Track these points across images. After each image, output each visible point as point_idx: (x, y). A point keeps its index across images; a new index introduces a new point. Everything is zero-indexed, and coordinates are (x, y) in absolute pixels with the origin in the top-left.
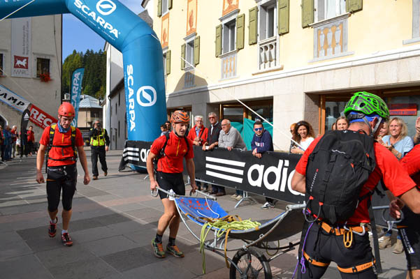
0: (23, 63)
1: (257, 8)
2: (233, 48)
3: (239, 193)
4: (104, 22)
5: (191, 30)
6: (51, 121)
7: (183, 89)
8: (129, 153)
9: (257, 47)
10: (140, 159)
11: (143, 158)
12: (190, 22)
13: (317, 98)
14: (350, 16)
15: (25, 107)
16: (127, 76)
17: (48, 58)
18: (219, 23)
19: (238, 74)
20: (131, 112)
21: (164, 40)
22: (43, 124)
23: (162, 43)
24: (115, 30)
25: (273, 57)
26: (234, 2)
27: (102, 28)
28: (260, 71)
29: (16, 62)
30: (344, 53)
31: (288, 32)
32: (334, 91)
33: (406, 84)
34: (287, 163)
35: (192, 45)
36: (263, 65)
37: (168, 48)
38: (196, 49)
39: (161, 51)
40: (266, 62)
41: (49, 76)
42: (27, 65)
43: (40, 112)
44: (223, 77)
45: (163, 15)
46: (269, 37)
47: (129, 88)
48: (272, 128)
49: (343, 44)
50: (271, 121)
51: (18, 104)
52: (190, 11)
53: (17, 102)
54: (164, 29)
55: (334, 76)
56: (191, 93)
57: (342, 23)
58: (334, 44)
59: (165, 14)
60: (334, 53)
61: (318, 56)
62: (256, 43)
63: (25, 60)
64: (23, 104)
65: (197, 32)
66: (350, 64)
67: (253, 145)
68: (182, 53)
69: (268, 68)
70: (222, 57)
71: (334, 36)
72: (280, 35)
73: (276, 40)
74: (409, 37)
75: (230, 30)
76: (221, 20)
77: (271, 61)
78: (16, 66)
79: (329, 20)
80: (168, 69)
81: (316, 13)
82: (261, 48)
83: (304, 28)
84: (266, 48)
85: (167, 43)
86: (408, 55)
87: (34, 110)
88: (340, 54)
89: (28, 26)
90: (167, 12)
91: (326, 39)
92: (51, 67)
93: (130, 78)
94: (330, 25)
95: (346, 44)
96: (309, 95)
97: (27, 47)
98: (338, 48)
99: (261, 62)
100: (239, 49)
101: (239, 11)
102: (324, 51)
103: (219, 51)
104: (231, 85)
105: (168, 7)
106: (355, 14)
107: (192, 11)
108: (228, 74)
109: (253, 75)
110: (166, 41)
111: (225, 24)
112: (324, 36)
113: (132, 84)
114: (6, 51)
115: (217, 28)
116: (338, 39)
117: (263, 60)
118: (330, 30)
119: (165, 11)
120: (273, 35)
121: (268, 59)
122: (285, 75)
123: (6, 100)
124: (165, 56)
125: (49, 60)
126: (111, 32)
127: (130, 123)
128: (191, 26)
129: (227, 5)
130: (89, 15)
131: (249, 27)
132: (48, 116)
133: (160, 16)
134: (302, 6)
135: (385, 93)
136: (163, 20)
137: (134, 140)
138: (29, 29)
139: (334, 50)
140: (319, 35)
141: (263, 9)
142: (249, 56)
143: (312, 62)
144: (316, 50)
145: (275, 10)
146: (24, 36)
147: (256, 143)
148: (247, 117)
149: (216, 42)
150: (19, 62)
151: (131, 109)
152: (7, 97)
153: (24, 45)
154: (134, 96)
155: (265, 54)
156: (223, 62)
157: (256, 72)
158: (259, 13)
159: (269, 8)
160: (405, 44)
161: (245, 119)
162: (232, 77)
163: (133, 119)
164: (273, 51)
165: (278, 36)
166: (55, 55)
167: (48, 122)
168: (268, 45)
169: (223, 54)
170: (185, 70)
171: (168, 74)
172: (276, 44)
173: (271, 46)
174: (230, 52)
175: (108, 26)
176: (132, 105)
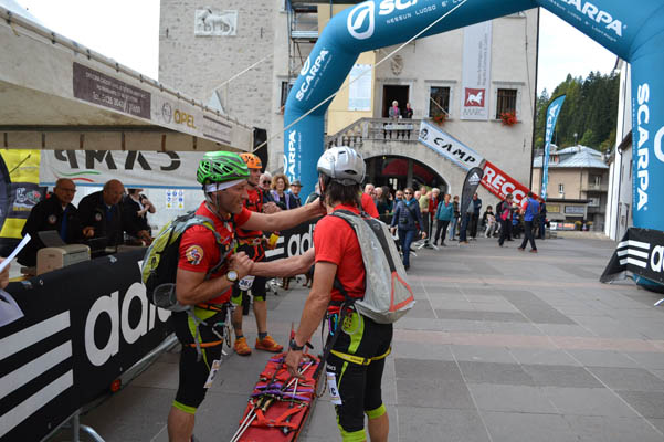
0: (478, 98)
6: (513, 187)
8: (630, 252)
10: (649, 264)
11: (656, 263)
15: (476, 164)
16: (637, 106)
17: (514, 87)
20: (641, 174)
22: (500, 191)
24: (616, 22)
27: (592, 22)
29: (467, 97)
41: (514, 116)
42: (482, 101)
43: (498, 172)
47: (640, 129)
51: (466, 160)
53: (465, 157)
63: (480, 93)
64: (474, 160)
78: (467, 104)
87: (488, 169)
89: (486, 42)
92: (518, 101)
93: (644, 108)
97: (484, 75)
113: (646, 121)
114: (455, 82)
123: (449, 155)
125: (515, 91)
126: (608, 27)
127: (637, 195)
130: (570, 2)
132: (509, 179)
137: (642, 227)
138: (489, 47)
146: (481, 57)
150: (472, 98)
151: (641, 169)
152: (452, 150)
153: (479, 71)
154: (649, 144)
163: (644, 186)
166: (526, 82)
167: (509, 189)
175: (603, 16)
176: (644, 160)
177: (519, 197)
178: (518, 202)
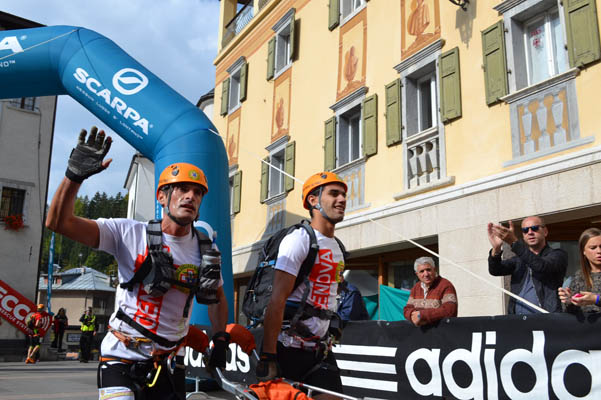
1: (399, 81)
4: (124, 106)
5: (279, 132)
6: (16, 301)
9: (402, 149)
12: (278, 119)
14: (578, 74)
17: (22, 187)
18: (331, 114)
19: (367, 201)
21: (231, 154)
24: (144, 120)
25: (434, 163)
26: (357, 77)
27: (121, 117)
28: (410, 191)
30: (573, 142)
31: (460, 117)
34: (491, 337)
35: (281, 156)
36: (415, 179)
37: (237, 167)
38: (288, 165)
40: (420, 173)
41: (21, 219)
45: (230, 112)
46: (424, 129)
49: (570, 126)
52: (278, 101)
54: (230, 135)
55: (558, 186)
57: (564, 88)
58: (552, 128)
59: (234, 110)
60: (552, 144)
61: (522, 152)
62: (399, 142)
65: (290, 134)
66: (588, 159)
68: (263, 175)
69: (424, 185)
71: (550, 113)
72: (445, 123)
73: (437, 133)
75: (350, 127)
76: (334, 108)
77: (429, 170)
79: (538, 86)
80: (237, 200)
81: (512, 78)
82: (411, 152)
83: (490, 105)
84: (420, 149)
85: (237, 158)
88: (566, 144)
90: (238, 106)
91: (535, 120)
92: (26, 204)
94: (541, 95)
95: (576, 126)
98: (561, 135)
99: (411, 176)
100: (369, 156)
101: (366, 90)
102: (532, 142)
103: (331, 163)
104: (354, 222)
105: (239, 99)
106: (589, 69)
107: (282, 101)
108: (350, 202)
109: (397, 199)
110: (235, 155)
111: (341, 116)
112: (530, 115)
115: (326, 124)
116: (558, 119)
117: (415, 172)
118: (541, 104)
119: (233, 105)
120: (431, 126)
121: (424, 169)
122: (459, 193)
126: (135, 124)
128: (279, 126)
129: (344, 83)
130: (99, 94)
131: (386, 116)
132: (11, 292)
133: (225, 114)
134: (485, 68)
136: (229, 121)
139: (552, 138)
140: (520, 114)
141: (410, 85)
143: (511, 165)
144: (517, 143)
145: (433, 84)
148: (386, 284)
149: (325, 148)
155: (418, 160)
157: (402, 193)
158: (404, 89)
159: (420, 81)
161: (381, 287)
162: (357, 206)
164: (432, 154)
165: (441, 125)
166: (33, 179)
167: (11, 304)
168: (422, 143)
169: (338, 168)
170: (268, 202)
171: (236, 213)
172: (437, 139)
173: (429, 146)
174: (350, 162)
175: (132, 113)
177: (23, 313)
178: (21, 318)
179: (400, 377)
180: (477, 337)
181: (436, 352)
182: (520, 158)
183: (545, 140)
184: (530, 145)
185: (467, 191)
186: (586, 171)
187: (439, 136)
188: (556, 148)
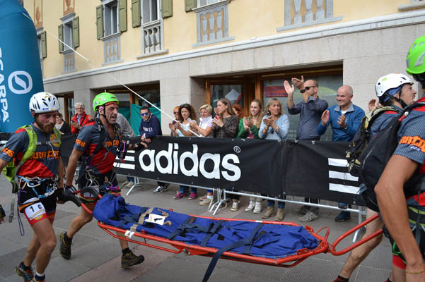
2: (115, 31)
3: (130, 179)
5: (68, 9)
7: (63, 74)
9: (140, 31)
12: (67, 0)
13: (202, 82)
14: (230, 2)
18: (99, 3)
19: (122, 58)
21: (38, 19)
23: (35, 23)
25: (158, 41)
28: (145, 55)
30: (226, 38)
31: (171, 16)
32: (217, 75)
33: (280, 68)
34: (177, 146)
35: (70, 26)
36: (148, 48)
37: (42, 29)
38: (76, 31)
39: (35, 31)
40: (151, 46)
44: (106, 61)
46: (153, 20)
48: (160, 112)
49: (225, 30)
50: (159, 106)
54: (36, 7)
55: (217, 61)
56: (71, 78)
57: (223, 9)
58: (216, 29)
60: (216, 38)
61: (201, 41)
62: (139, 26)
65: (75, 12)
66: (231, 49)
67: (142, 131)
68: (59, 35)
69: (152, 52)
70: (104, 40)
71: (215, 21)
72: (164, 18)
73: (159, 23)
74: (282, 25)
75: (111, 12)
77: (156, 44)
79: (212, 5)
80: (44, 53)
82: (145, 32)
83: (187, 12)
84: (150, 31)
85: (42, 23)
86: (282, 42)
88: (221, 39)
91: (208, 24)
94: (212, 11)
95: (227, 30)
96: (195, 79)
98: (220, 33)
99: (146, 46)
100: (122, 32)
102: (207, 36)
103: (101, 33)
104: (115, 69)
108: (112, 58)
109: (138, 59)
110: (40, 20)
111: (106, 5)
112: (206, 21)
113: (2, 69)
115: (97, 8)
116: (219, 26)
117: (148, 44)
118: (212, 16)
120: (156, 19)
121: (153, 43)
122: (170, 59)
124: (39, 37)
127: (2, 113)
128: (68, 5)
131: (132, 9)
135: (263, 76)
139: (216, 35)
140: (201, 19)
142: (132, 40)
143: (195, 47)
144: (199, 35)
147: (144, 128)
148: (134, 103)
149: (97, 24)
151: (2, 98)
154: (5, 83)
155: (149, 37)
156: (106, 45)
157: (141, 56)
160: (279, 31)
161: (132, 105)
162: (116, 61)
163: (6, 108)
164: (157, 34)
165: (162, 19)
168: (152, 28)
169: (105, 37)
170: (64, 53)
171: (44, 58)
172: (160, 27)
173: (156, 30)
174: (112, 34)
176: (3, 92)
179: (136, 163)
180: (170, 145)
181: (153, 151)
182: (200, 43)
183: (212, 35)
184: (205, 37)
185: (174, 59)
186: (230, 55)
187: (161, 25)
188: (217, 41)
